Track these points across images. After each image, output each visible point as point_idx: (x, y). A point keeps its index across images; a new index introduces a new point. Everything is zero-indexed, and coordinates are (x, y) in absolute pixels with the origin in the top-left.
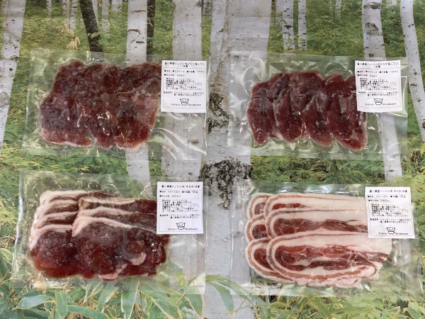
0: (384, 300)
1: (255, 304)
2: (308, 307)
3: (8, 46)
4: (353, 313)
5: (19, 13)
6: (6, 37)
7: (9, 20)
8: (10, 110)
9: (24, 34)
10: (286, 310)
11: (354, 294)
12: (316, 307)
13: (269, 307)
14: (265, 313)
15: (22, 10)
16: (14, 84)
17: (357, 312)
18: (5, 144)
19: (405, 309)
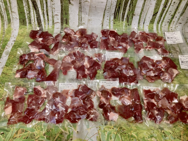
1: (98, 126)
2: (121, 128)
10: (112, 129)
12: (125, 128)
14: (103, 130)
17: (142, 131)
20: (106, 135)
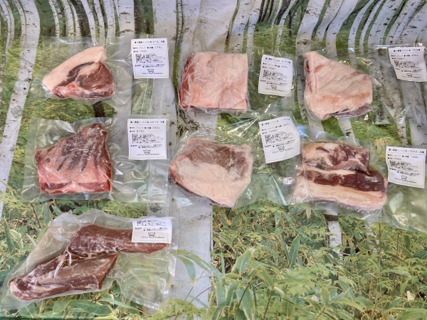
0: (317, 274)
1: (212, 274)
2: (256, 278)
3: (23, 71)
4: (293, 284)
5: (34, 44)
6: (22, 64)
7: (26, 51)
8: (22, 120)
9: (37, 61)
10: (238, 280)
11: (294, 268)
12: (263, 278)
13: (224, 277)
14: (221, 281)
15: (36, 42)
16: (27, 100)
17: (296, 283)
18: (18, 147)
19: (336, 282)
20: (227, 291)
